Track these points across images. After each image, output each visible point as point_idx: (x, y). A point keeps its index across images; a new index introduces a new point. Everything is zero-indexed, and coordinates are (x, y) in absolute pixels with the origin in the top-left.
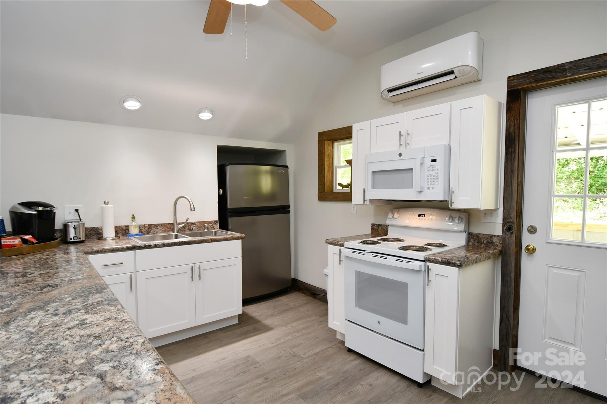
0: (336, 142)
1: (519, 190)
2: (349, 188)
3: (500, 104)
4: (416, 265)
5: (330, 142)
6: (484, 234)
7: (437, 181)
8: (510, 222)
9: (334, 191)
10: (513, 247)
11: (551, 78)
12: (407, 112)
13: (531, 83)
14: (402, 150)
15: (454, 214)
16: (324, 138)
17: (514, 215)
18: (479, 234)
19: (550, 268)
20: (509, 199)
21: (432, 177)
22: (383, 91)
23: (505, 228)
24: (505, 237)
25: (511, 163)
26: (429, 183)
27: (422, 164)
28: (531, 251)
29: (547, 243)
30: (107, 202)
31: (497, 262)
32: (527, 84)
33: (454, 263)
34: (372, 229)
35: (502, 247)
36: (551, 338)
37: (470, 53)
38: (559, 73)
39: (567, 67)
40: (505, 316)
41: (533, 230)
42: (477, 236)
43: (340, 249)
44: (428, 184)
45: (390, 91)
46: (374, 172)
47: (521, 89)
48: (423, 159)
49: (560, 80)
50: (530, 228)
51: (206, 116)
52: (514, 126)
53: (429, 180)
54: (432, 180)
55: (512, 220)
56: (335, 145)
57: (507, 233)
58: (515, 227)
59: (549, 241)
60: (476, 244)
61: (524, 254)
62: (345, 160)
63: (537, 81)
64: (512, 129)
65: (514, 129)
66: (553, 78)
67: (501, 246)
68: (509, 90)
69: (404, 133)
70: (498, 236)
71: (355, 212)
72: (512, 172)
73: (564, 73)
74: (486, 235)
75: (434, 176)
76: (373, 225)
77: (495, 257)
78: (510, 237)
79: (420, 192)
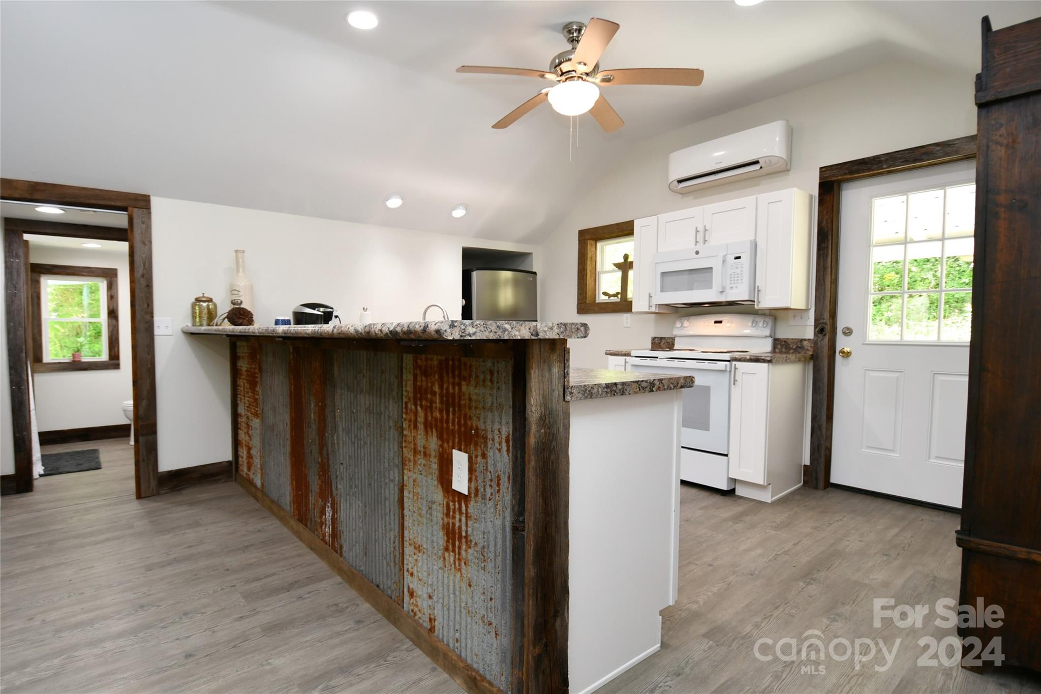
0: (599, 242)
1: (832, 288)
2: (618, 297)
3: (811, 197)
4: (721, 365)
5: (592, 242)
6: (793, 339)
7: (742, 280)
8: (823, 323)
9: (597, 302)
10: (825, 350)
11: (866, 170)
12: (705, 206)
13: (845, 174)
14: (699, 247)
15: (758, 319)
16: (587, 237)
17: (827, 315)
18: (787, 339)
19: (867, 371)
20: (822, 299)
21: (736, 276)
22: (672, 181)
23: (817, 330)
24: (817, 340)
25: (824, 260)
26: (733, 282)
27: (724, 261)
28: (847, 355)
29: (863, 344)
30: (365, 308)
31: (808, 366)
32: (841, 175)
33: (764, 359)
34: (652, 343)
35: (814, 351)
36: (868, 447)
37: (777, 139)
38: (875, 164)
39: (883, 159)
40: (816, 426)
41: (848, 332)
42: (785, 342)
43: (625, 359)
44: (731, 283)
45: (680, 181)
46: (663, 274)
47: (834, 180)
48: (725, 256)
49: (876, 172)
50: (844, 330)
51: (459, 213)
52: (827, 220)
53: (733, 279)
54: (736, 279)
55: (824, 321)
56: (599, 245)
57: (819, 335)
58: (828, 328)
59: (866, 342)
60: (784, 350)
61: (838, 358)
62: (613, 264)
63: (852, 172)
64: (824, 223)
65: (827, 223)
66: (869, 170)
67: (812, 350)
68: (822, 181)
69: (701, 229)
70: (809, 339)
71: (628, 325)
72: (825, 268)
73: (880, 165)
74: (795, 339)
75: (738, 274)
76: (654, 339)
77: (805, 361)
78: (823, 339)
79: (722, 292)
